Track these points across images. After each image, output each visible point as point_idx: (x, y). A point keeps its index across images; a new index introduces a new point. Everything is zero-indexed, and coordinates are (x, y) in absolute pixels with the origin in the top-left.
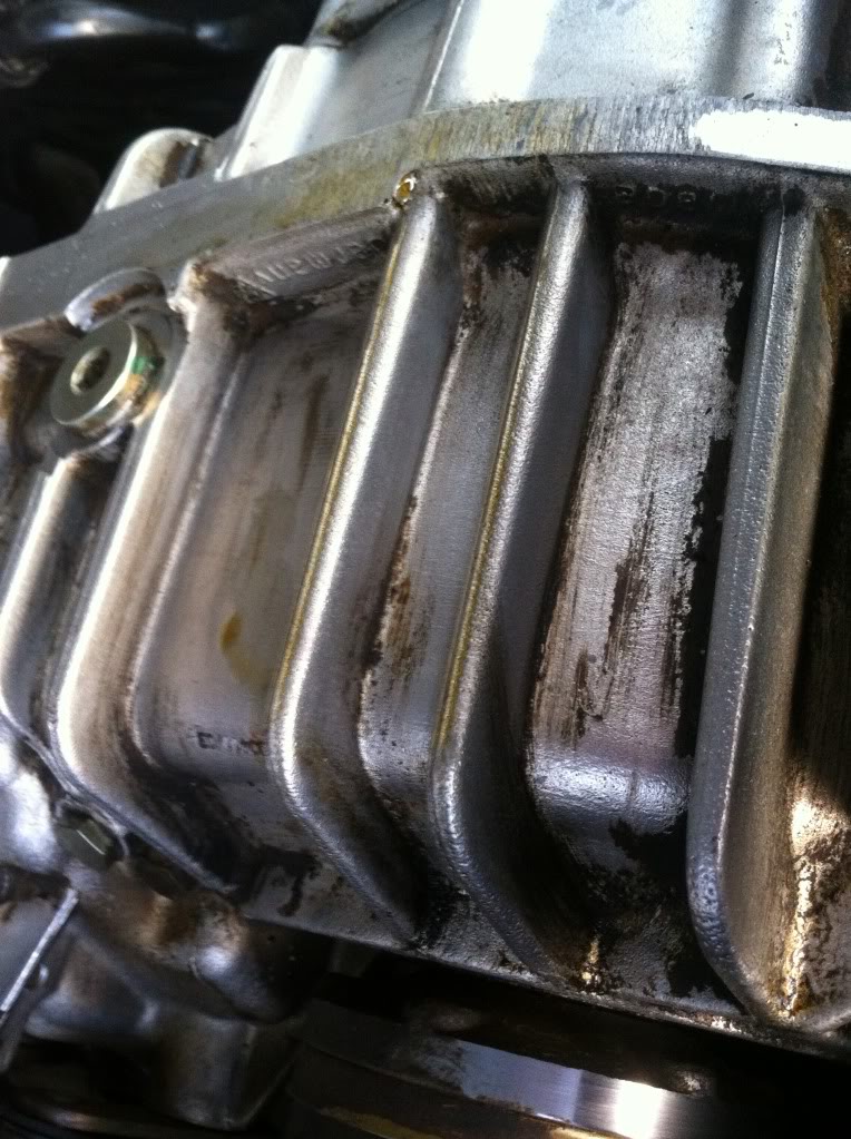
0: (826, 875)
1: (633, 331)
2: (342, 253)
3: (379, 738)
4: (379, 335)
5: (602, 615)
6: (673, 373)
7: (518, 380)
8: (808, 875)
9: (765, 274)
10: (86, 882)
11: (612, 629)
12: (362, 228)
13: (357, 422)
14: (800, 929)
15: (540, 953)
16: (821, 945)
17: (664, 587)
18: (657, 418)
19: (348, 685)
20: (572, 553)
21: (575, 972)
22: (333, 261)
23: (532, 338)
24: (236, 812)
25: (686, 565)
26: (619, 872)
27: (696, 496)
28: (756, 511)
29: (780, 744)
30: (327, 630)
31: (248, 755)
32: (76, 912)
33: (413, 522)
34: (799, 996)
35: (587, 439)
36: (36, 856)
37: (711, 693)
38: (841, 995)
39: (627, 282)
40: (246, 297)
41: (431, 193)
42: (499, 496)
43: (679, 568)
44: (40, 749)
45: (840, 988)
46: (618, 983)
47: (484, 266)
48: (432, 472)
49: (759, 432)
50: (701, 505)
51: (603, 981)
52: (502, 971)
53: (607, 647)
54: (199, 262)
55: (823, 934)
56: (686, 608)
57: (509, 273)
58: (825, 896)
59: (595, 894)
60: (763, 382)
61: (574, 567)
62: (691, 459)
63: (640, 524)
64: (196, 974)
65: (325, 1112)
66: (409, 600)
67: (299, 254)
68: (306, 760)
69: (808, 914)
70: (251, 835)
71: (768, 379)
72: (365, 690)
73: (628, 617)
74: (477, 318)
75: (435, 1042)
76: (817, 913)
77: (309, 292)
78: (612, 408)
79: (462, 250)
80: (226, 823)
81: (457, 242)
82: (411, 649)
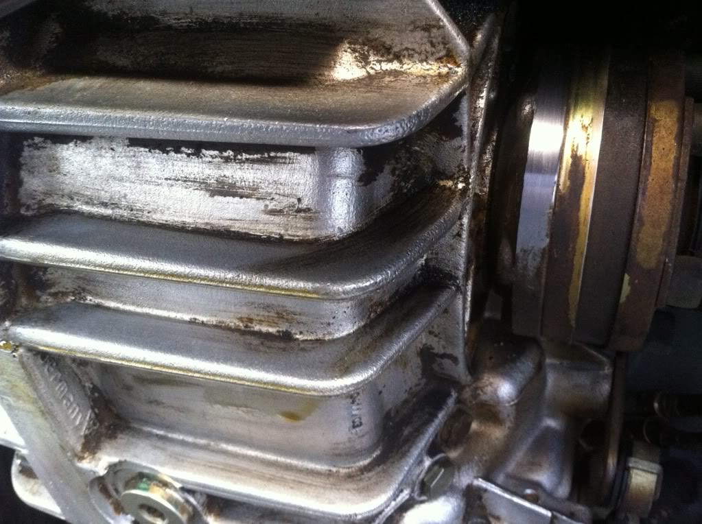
0: (377, 54)
1: (72, 199)
2: (53, 377)
3: (332, 326)
4: (92, 354)
5: (240, 203)
6: (93, 173)
7: (103, 269)
8: (378, 64)
9: (23, 128)
10: (468, 474)
11: (248, 197)
12: (35, 368)
13: (144, 362)
14: (410, 66)
15: (444, 219)
16: (417, 53)
17: (219, 168)
18: (121, 180)
19: (303, 350)
20: (207, 224)
21: (457, 194)
22: (60, 381)
23: (78, 264)
24: (405, 396)
25: (204, 156)
26: (393, 175)
27: (163, 153)
28: (158, 123)
29: (298, 92)
30: (268, 368)
31: (360, 399)
32: (487, 478)
33: (205, 319)
34: (449, 63)
35: (139, 221)
36: (453, 509)
37: (268, 140)
38: (444, 38)
39: (45, 207)
40: (95, 428)
41: (6, 330)
42: (172, 275)
43: (207, 159)
44: (384, 517)
45: (440, 39)
46: (461, 168)
47: (48, 291)
48: (173, 310)
49: (113, 124)
50: (168, 149)
51: (463, 176)
52: (465, 235)
53: (258, 199)
54: (76, 460)
55: (411, 52)
56: (230, 153)
57: (49, 276)
58: (389, 53)
59: (410, 188)
60: (83, 124)
61: (214, 222)
62: (142, 158)
63: (185, 185)
64: (516, 401)
65: (573, 323)
66: (251, 317)
67: (60, 402)
68: (346, 371)
69: (401, 62)
70: (417, 385)
71: (81, 121)
72: (305, 338)
73: (239, 188)
74: (80, 292)
75: (520, 265)
76: (400, 57)
77: (85, 391)
78: (118, 207)
79: (40, 306)
80: (414, 400)
81: (36, 309)
82: (278, 313)
